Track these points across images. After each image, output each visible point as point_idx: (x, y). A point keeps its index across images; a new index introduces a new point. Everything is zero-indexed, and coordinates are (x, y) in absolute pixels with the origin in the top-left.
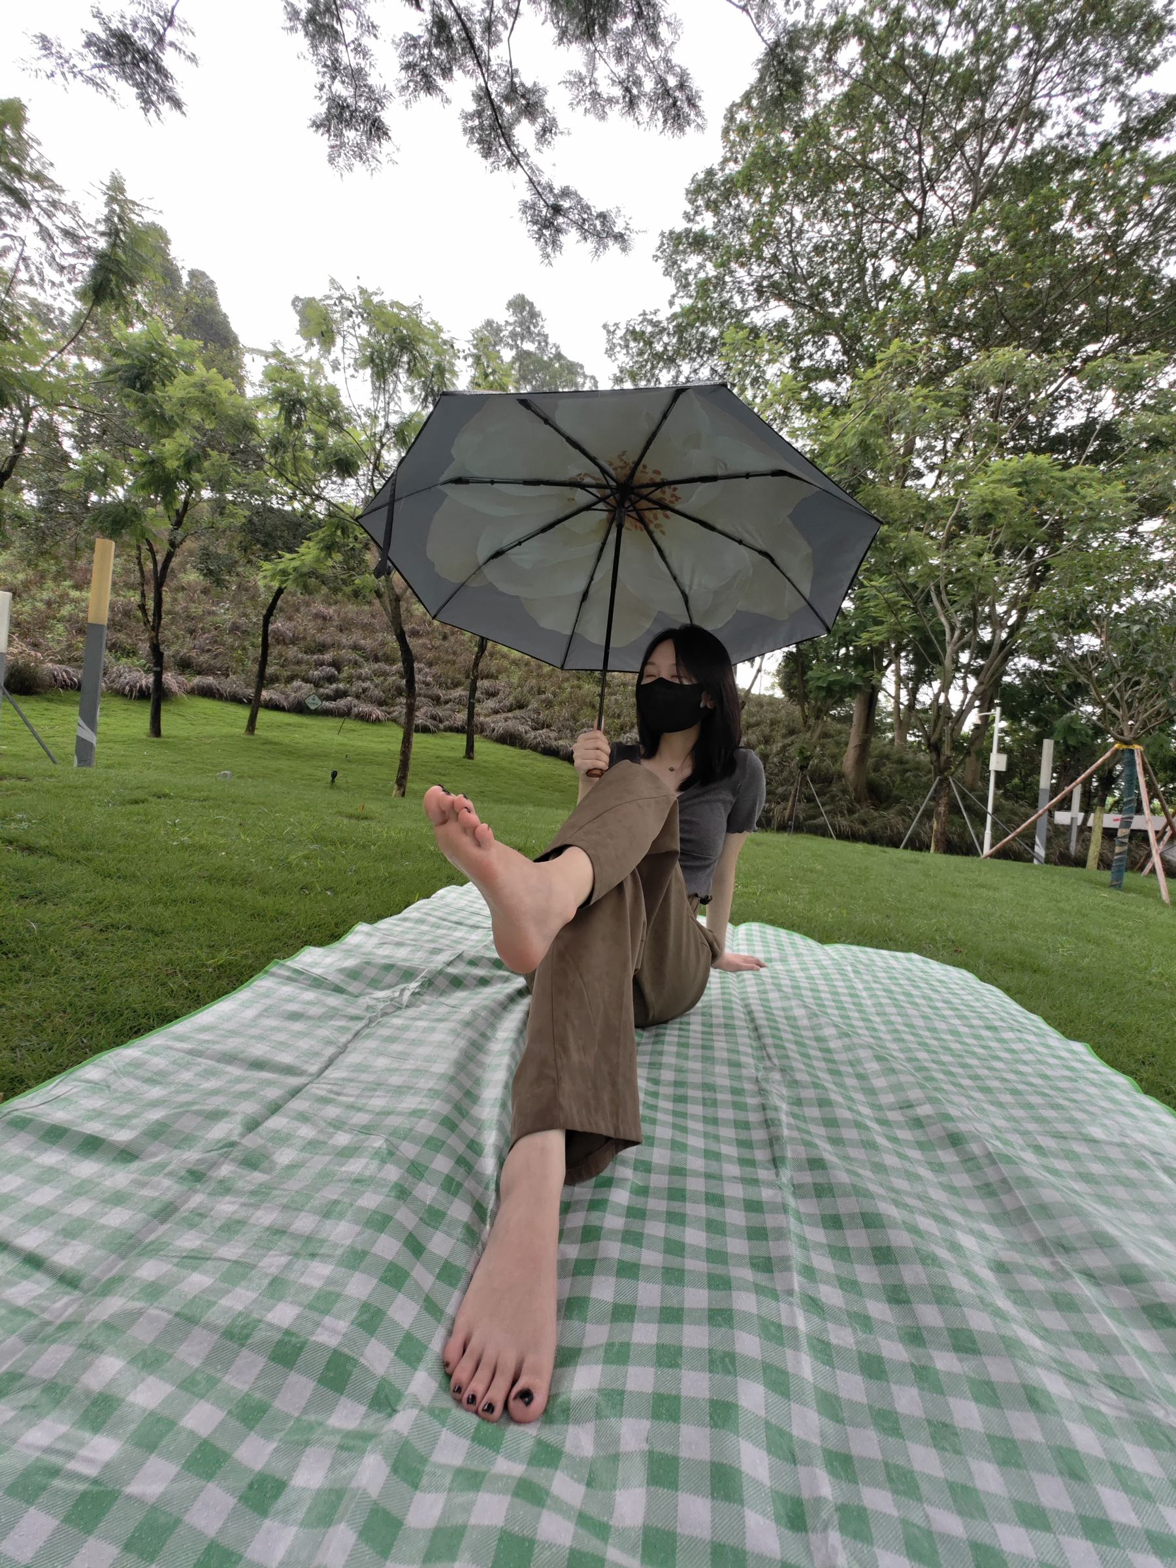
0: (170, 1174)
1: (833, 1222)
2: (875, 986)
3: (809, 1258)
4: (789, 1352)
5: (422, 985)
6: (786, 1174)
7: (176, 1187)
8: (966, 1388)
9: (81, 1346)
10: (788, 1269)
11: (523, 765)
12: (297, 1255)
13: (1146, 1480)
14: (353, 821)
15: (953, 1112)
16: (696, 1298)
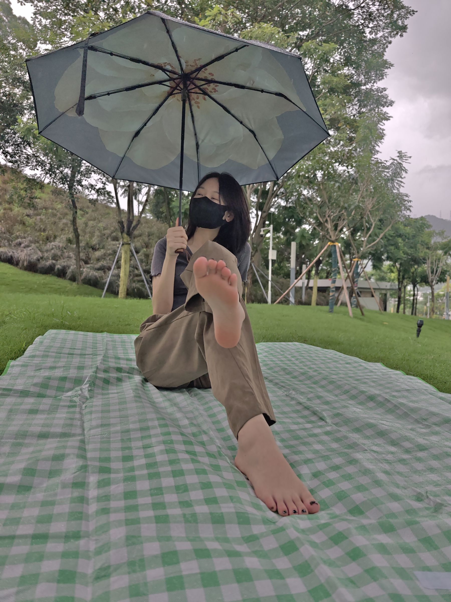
0: (64, 487)
1: (357, 430)
3: (361, 442)
7: (74, 491)
9: (128, 546)
10: (358, 446)
12: (178, 493)
16: (339, 461)
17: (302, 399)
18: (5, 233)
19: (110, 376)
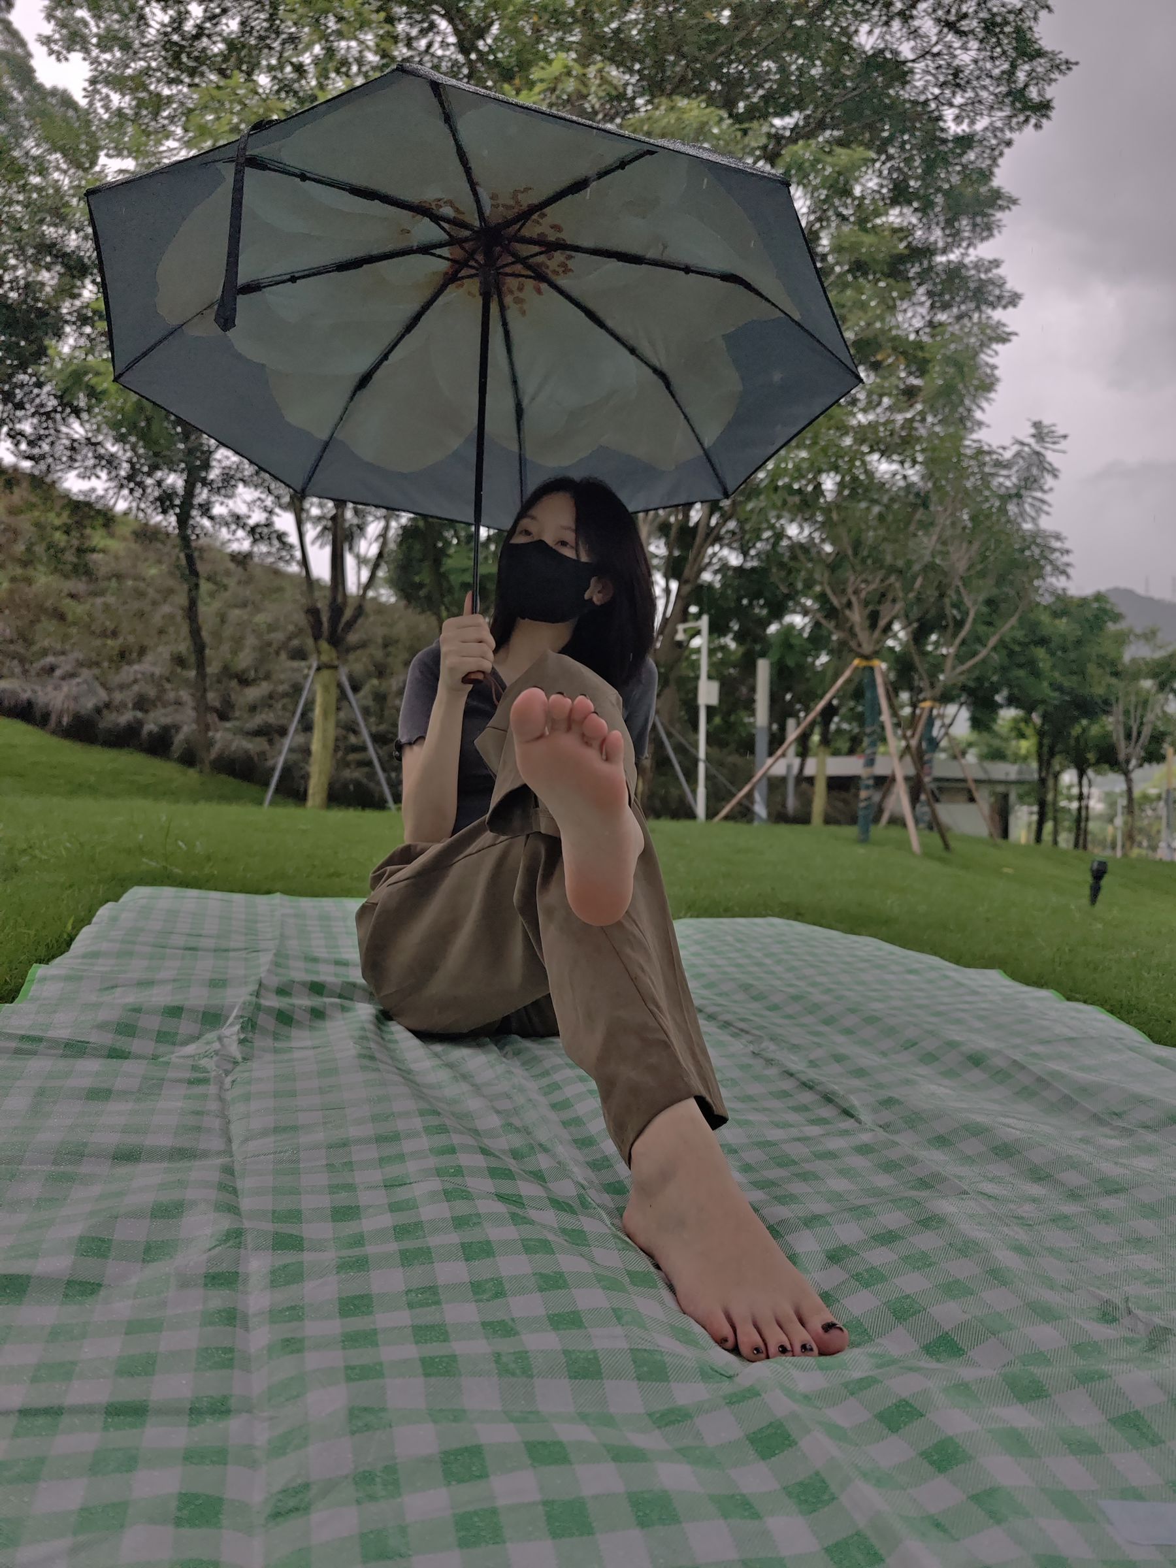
1: (941, 1142)
7: (212, 1294)
9: (353, 1433)
10: (945, 1181)
12: (479, 1300)
16: (895, 1219)
17: (796, 1063)
18: (12, 642)
19: (293, 1005)
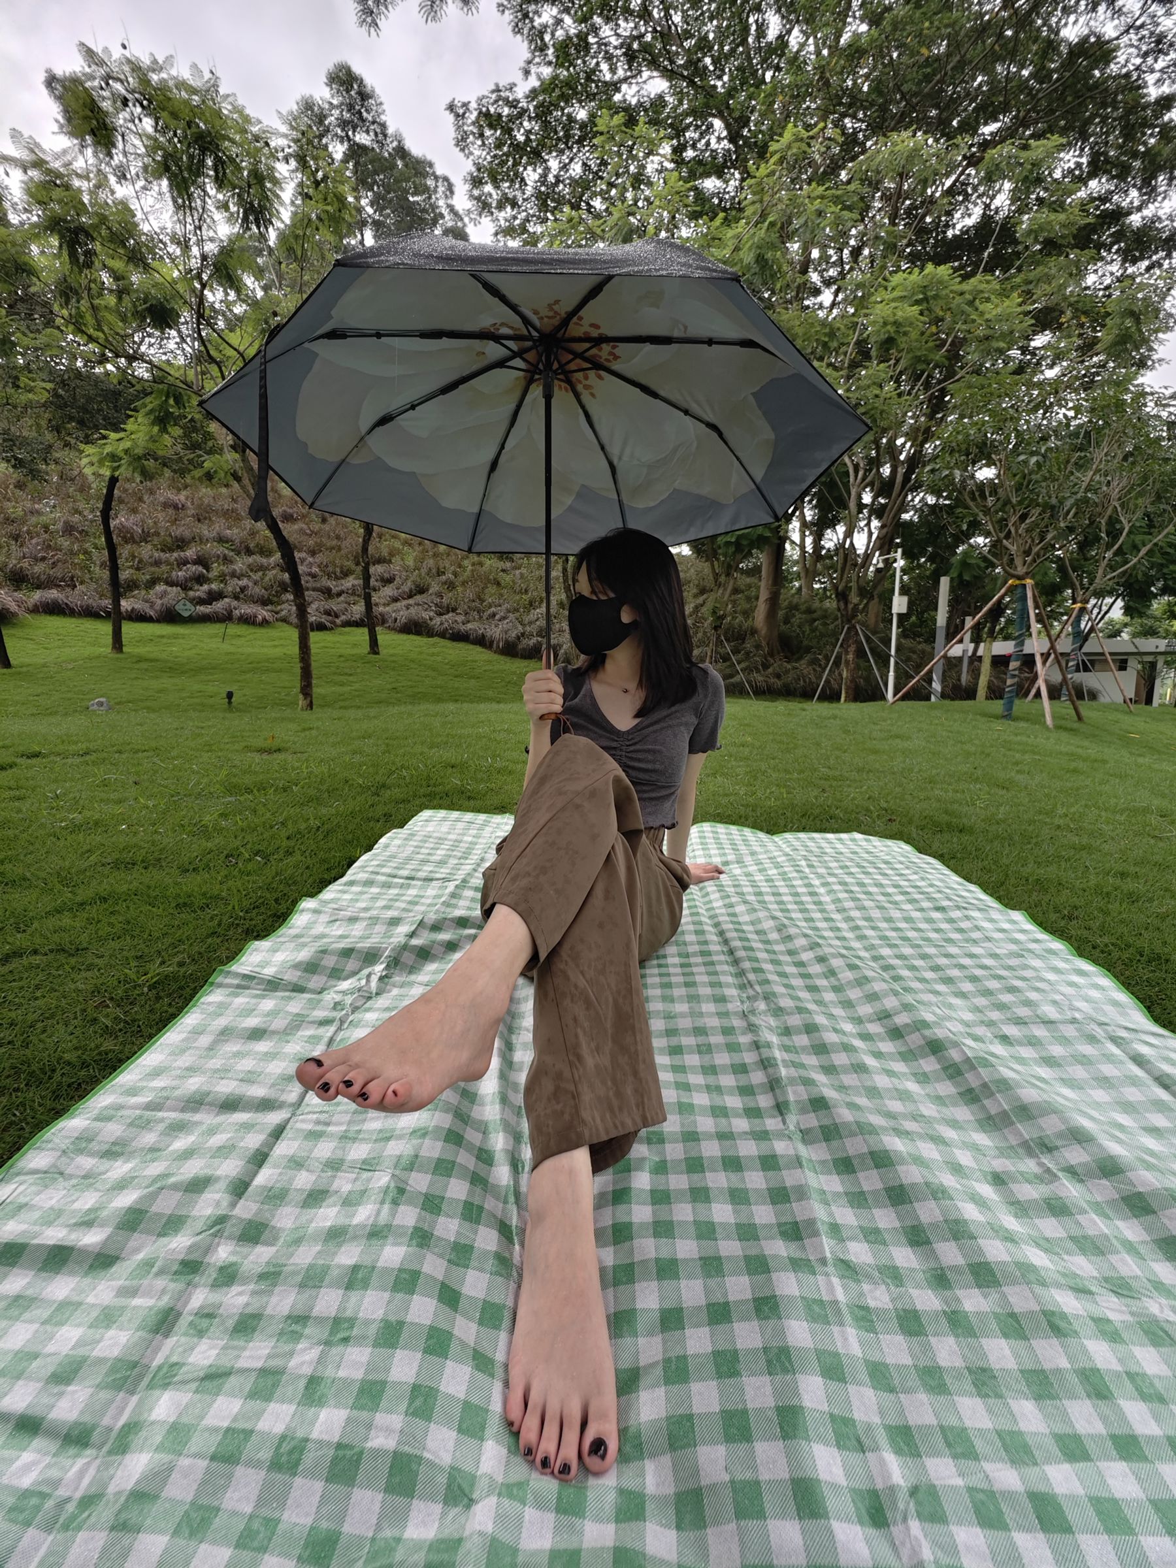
0: (161, 1272)
1: (845, 1166)
2: (831, 880)
3: (831, 1214)
4: (835, 1329)
5: (388, 967)
6: (792, 1119)
7: (172, 1285)
8: (994, 1325)
9: (113, 1528)
10: (816, 1234)
11: (433, 654)
12: (328, 1343)
13: (1157, 1382)
14: (265, 756)
15: (929, 1017)
16: (738, 1288)
17: (770, 1031)
19: (436, 940)
